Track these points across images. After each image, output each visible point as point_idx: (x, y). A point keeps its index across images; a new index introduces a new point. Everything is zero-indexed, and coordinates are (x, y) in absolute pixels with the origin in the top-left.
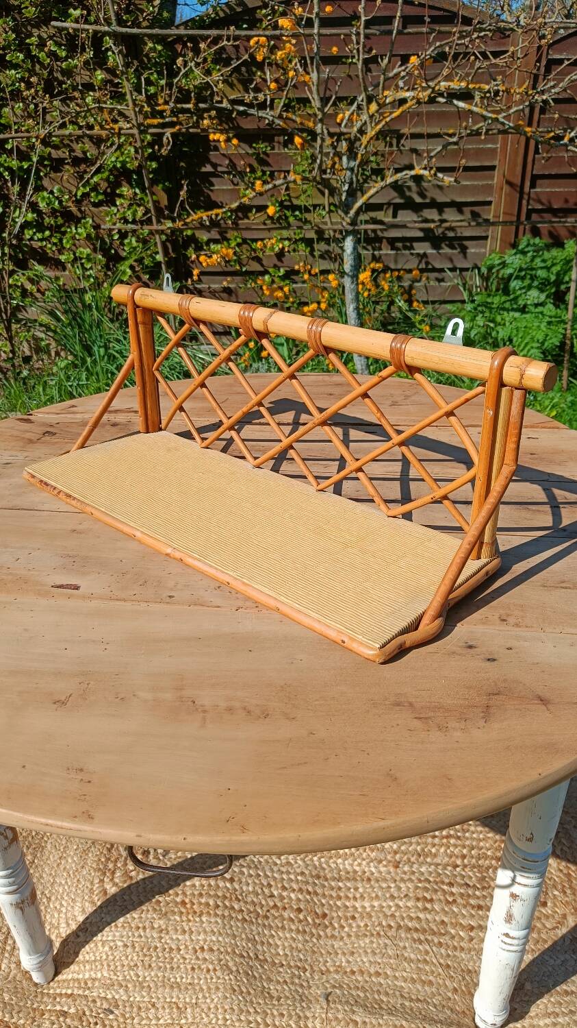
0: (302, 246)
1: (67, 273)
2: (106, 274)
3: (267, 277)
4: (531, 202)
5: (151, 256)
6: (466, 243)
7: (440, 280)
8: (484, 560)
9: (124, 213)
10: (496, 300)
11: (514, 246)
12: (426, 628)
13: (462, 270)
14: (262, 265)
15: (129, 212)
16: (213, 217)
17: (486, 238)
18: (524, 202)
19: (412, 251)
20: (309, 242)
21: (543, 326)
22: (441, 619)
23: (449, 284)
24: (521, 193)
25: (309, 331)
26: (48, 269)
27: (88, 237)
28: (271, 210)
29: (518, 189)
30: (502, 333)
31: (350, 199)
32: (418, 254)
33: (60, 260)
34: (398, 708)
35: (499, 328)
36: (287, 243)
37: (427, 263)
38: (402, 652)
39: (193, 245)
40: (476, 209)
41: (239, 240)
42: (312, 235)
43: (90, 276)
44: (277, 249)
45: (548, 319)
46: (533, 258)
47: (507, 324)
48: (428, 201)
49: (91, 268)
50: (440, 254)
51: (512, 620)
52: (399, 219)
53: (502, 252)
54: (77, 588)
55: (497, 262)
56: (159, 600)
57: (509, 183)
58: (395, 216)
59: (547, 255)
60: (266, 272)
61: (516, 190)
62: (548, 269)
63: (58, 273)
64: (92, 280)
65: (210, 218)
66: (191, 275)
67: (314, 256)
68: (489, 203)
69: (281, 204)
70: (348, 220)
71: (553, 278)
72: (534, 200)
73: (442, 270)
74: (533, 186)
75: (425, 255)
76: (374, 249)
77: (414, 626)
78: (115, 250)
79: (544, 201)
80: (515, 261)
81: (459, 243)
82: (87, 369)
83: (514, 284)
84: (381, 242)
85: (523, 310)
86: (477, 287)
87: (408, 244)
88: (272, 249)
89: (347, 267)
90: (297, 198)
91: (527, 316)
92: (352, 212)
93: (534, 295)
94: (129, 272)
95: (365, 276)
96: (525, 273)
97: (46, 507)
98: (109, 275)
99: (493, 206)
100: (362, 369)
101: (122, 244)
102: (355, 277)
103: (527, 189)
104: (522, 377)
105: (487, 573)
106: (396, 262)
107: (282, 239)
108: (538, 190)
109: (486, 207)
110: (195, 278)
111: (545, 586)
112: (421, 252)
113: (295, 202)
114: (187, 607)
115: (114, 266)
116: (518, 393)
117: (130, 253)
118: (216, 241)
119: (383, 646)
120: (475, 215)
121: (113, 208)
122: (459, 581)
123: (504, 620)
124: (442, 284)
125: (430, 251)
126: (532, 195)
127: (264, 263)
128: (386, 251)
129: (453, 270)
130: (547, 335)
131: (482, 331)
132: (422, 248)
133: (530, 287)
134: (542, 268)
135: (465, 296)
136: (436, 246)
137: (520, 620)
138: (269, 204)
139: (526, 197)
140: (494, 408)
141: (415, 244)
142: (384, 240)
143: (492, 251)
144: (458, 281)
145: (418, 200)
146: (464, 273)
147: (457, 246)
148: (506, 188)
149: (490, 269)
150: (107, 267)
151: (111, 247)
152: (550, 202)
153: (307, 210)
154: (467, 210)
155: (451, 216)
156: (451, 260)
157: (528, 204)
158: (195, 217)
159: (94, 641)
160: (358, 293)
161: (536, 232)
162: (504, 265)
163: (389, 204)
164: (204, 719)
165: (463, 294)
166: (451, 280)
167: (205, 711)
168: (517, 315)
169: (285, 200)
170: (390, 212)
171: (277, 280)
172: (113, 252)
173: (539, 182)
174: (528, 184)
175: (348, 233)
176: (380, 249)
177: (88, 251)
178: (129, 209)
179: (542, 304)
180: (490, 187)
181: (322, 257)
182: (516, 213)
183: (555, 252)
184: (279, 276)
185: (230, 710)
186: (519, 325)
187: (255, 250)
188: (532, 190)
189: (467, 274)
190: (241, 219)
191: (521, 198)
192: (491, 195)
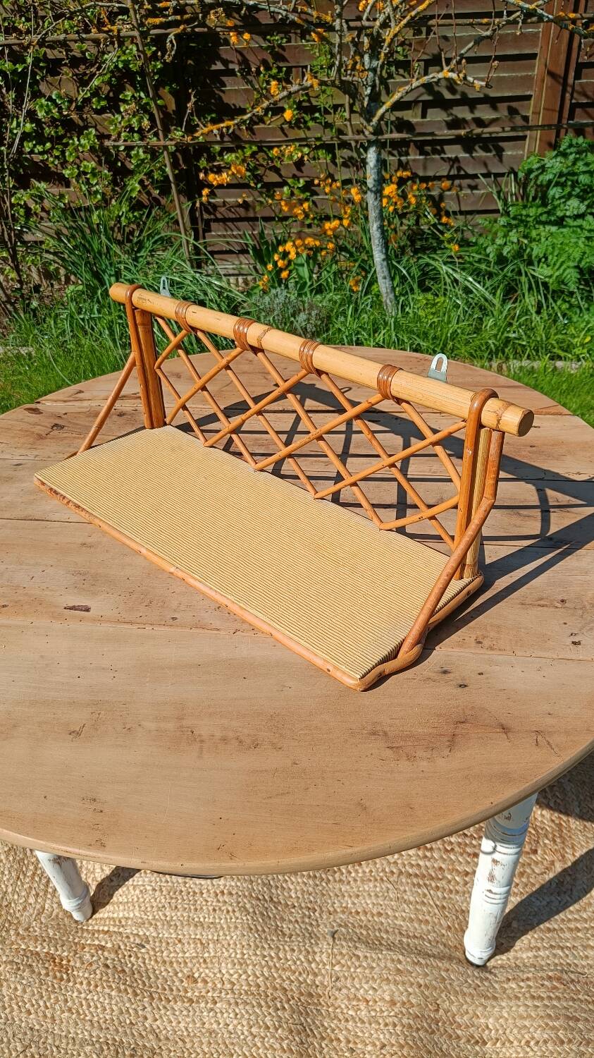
0: (322, 154)
1: (72, 189)
2: (113, 190)
3: (286, 189)
4: (575, 95)
5: (160, 168)
6: (504, 145)
7: (473, 188)
8: (466, 580)
9: (129, 120)
10: (533, 212)
11: (554, 146)
12: (405, 656)
13: (502, 175)
14: (281, 176)
15: (134, 120)
16: (224, 130)
17: (524, 138)
18: (568, 96)
19: (443, 156)
20: (330, 149)
21: (581, 242)
22: (419, 645)
23: (482, 192)
24: (565, 84)
25: (301, 353)
26: (51, 185)
27: (92, 149)
28: (288, 115)
29: (561, 81)
30: (537, 250)
31: (372, 105)
32: (450, 159)
33: (64, 175)
34: (373, 737)
35: (534, 245)
36: (306, 150)
37: (459, 169)
38: (382, 679)
39: (205, 155)
40: (514, 104)
41: (254, 148)
43: (96, 192)
44: (295, 157)
45: (586, 234)
46: (576, 161)
47: (543, 239)
48: (458, 97)
49: (97, 184)
50: (472, 157)
51: (486, 643)
52: (428, 119)
53: (542, 154)
54: (88, 610)
55: (536, 166)
56: (163, 623)
57: (551, 74)
58: (424, 115)
60: (284, 183)
61: (559, 82)
63: (63, 190)
64: (99, 196)
65: (220, 131)
67: (336, 164)
68: (528, 98)
69: (299, 105)
70: (371, 129)
72: (579, 93)
73: (475, 176)
74: (578, 76)
75: (457, 160)
76: (400, 155)
77: (393, 655)
78: (122, 163)
79: (590, 94)
80: (555, 164)
81: (494, 145)
82: (98, 302)
83: (554, 192)
84: (408, 147)
85: (560, 222)
86: (512, 195)
87: (439, 148)
88: (291, 157)
89: (370, 182)
91: (565, 230)
92: (375, 120)
93: (574, 205)
94: (138, 187)
95: (390, 189)
96: (567, 178)
97: (57, 517)
98: (117, 191)
99: (532, 102)
100: (387, 293)
101: (129, 156)
102: (379, 192)
103: (571, 80)
104: (499, 421)
105: (468, 593)
106: (425, 168)
108: (583, 81)
109: (525, 102)
111: (522, 604)
112: (453, 156)
113: (315, 103)
114: (188, 630)
115: (122, 180)
116: (495, 435)
117: (138, 166)
119: (363, 677)
120: (513, 112)
121: (117, 116)
122: (441, 604)
123: (480, 642)
124: (475, 192)
125: (462, 155)
126: (577, 88)
127: (283, 173)
128: (414, 156)
129: (486, 176)
130: (584, 253)
131: (516, 247)
132: (454, 151)
133: (569, 196)
134: (584, 172)
135: (500, 206)
136: (469, 149)
137: (494, 643)
138: (286, 106)
139: (569, 89)
140: (473, 447)
141: (446, 148)
142: (412, 144)
143: (530, 154)
144: (492, 188)
145: (448, 96)
146: (499, 179)
147: (491, 147)
148: (548, 80)
149: (528, 173)
150: (114, 182)
151: (117, 160)
153: (327, 112)
154: (503, 107)
155: (485, 113)
156: (485, 165)
157: (572, 97)
158: (206, 130)
159: (103, 669)
160: (381, 209)
161: (578, 130)
162: (543, 169)
163: (416, 102)
164: (201, 749)
165: (497, 203)
166: (485, 188)
167: (202, 741)
168: (554, 229)
169: (304, 101)
170: (419, 110)
171: (296, 192)
172: (119, 164)
173: (585, 71)
174: (572, 74)
175: (371, 143)
176: (407, 154)
177: (93, 164)
178: (134, 116)
179: (582, 216)
180: (530, 78)
181: (345, 165)
182: (558, 109)
184: (298, 188)
185: (224, 740)
186: (555, 241)
187: (272, 159)
188: (576, 81)
189: (503, 180)
190: (257, 124)
191: (564, 91)
192: (530, 88)
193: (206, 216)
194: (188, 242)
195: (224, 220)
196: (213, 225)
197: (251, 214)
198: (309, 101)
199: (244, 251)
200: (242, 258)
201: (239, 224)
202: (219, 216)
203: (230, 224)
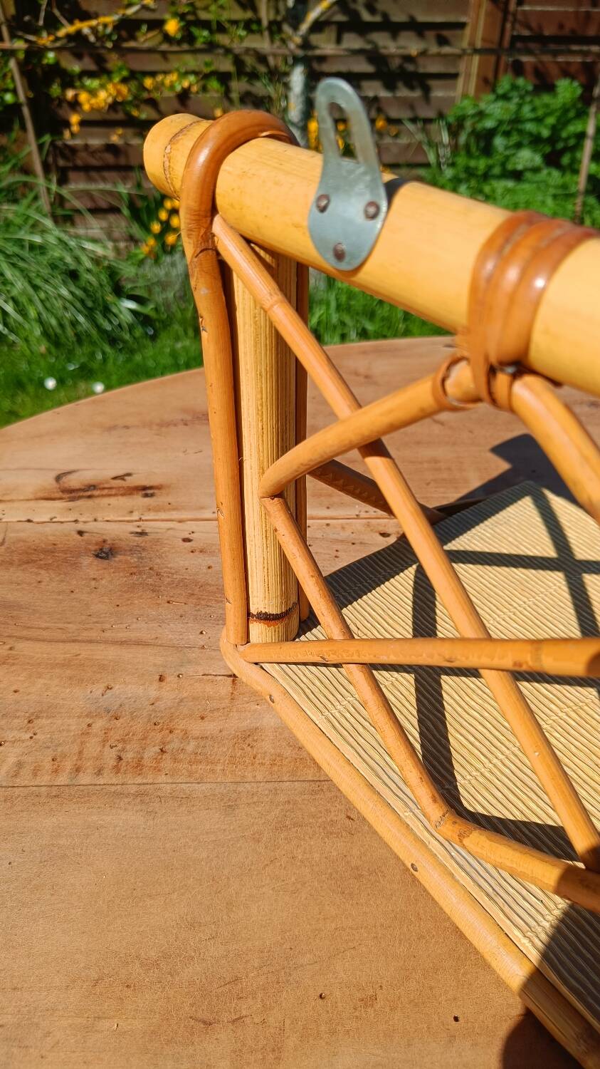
0: (214, 84)
4: (517, 26)
6: (432, 83)
7: (393, 136)
10: (481, 164)
11: (493, 88)
13: (427, 121)
16: (100, 28)
17: (455, 76)
18: (508, 26)
20: (224, 78)
21: (550, 201)
23: (408, 141)
24: (506, 11)
28: (172, 26)
29: (502, 6)
31: (300, 7)
36: (192, 78)
37: (379, 111)
39: (58, 80)
40: (446, 33)
41: (125, 73)
42: (227, 66)
44: (179, 88)
45: (552, 191)
46: (520, 106)
47: (499, 197)
48: (378, 19)
50: (396, 97)
52: (344, 46)
53: (477, 98)
55: (471, 111)
58: (339, 40)
59: (537, 102)
61: (499, 8)
62: (539, 120)
65: (94, 30)
66: (67, 124)
67: (230, 100)
68: (462, 26)
69: (182, 17)
70: (298, 40)
71: (546, 133)
72: (521, 23)
73: (400, 121)
75: (377, 99)
79: (534, 25)
80: (497, 111)
81: (421, 81)
83: (499, 142)
85: (517, 176)
86: (445, 145)
87: (355, 83)
88: (172, 87)
89: (296, 115)
90: (206, 8)
91: (526, 186)
92: (304, 27)
93: (526, 157)
96: (512, 127)
99: (468, 31)
102: (304, 129)
103: (512, 6)
107: (187, 73)
108: (527, 8)
109: (458, 32)
110: (75, 128)
112: (371, 94)
113: (203, 16)
118: (91, 75)
120: (443, 43)
124: (399, 140)
125: (384, 94)
126: (519, 17)
127: (163, 107)
129: (414, 120)
132: (373, 89)
133: (519, 146)
134: (531, 120)
135: (430, 158)
136: (390, 86)
138: (167, 16)
139: (510, 18)
141: (366, 84)
143: (465, 96)
144: (420, 137)
145: (366, 17)
146: (428, 126)
147: (417, 86)
148: (486, 5)
149: (461, 121)
152: (540, 28)
153: (221, 28)
154: (431, 34)
156: (412, 107)
157: (513, 28)
158: (70, 29)
161: (518, 69)
162: (481, 115)
163: (329, 23)
165: (425, 154)
166: (411, 135)
168: (510, 184)
169: (188, 13)
170: (333, 35)
175: (297, 60)
179: (539, 169)
180: (466, 2)
182: (497, 38)
183: (546, 98)
188: (520, 9)
189: (433, 127)
190: (126, 40)
191: (505, 20)
192: (465, 13)
193: (61, 163)
194: (48, 190)
195: (86, 169)
196: (72, 175)
197: (122, 161)
198: (194, 13)
199: (114, 210)
200: (112, 218)
201: (106, 174)
202: (79, 162)
203: (94, 174)
